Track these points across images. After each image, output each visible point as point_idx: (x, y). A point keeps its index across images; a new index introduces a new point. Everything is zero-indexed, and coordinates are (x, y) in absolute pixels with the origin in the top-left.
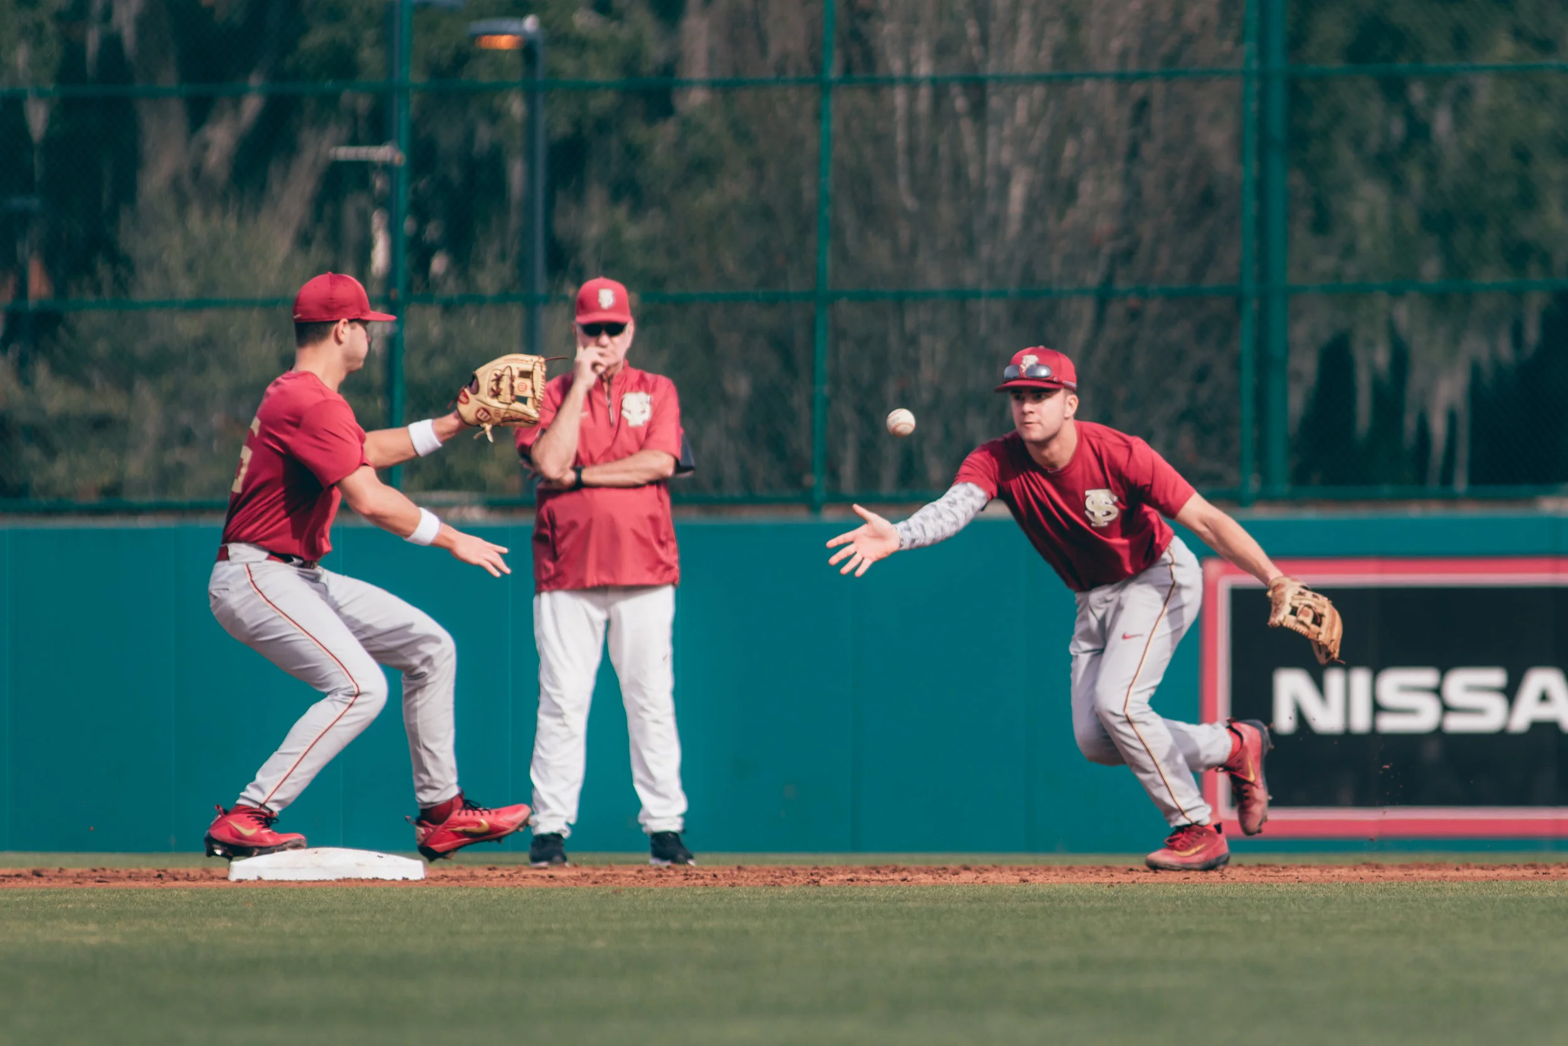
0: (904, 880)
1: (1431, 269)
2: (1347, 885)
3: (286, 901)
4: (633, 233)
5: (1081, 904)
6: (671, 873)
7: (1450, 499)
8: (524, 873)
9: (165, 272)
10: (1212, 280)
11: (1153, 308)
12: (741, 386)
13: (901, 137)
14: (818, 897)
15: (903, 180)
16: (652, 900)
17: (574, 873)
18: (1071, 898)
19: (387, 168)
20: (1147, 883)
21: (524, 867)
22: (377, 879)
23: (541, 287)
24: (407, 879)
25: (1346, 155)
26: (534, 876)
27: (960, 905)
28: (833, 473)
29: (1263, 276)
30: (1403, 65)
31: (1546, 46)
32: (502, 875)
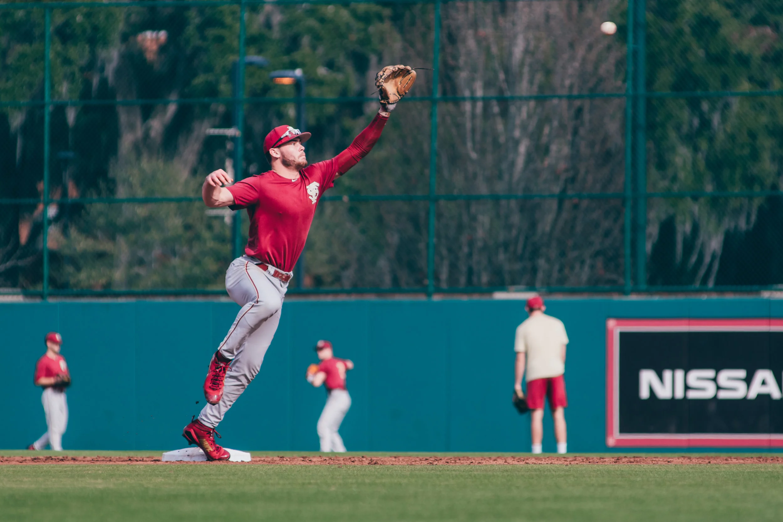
0: (471, 463)
1: (709, 188)
2: (675, 465)
3: (189, 470)
5: (554, 473)
8: (297, 459)
9: (131, 186)
10: (611, 190)
11: (585, 203)
12: (394, 239)
13: (468, 125)
14: (433, 470)
15: (469, 145)
16: (356, 470)
17: (320, 459)
18: (549, 470)
19: (233, 139)
24: (243, 461)
25: (673, 135)
26: (302, 460)
27: (498, 473)
28: (437, 278)
29: (635, 189)
30: (699, 92)
31: (764, 84)
32: (287, 460)
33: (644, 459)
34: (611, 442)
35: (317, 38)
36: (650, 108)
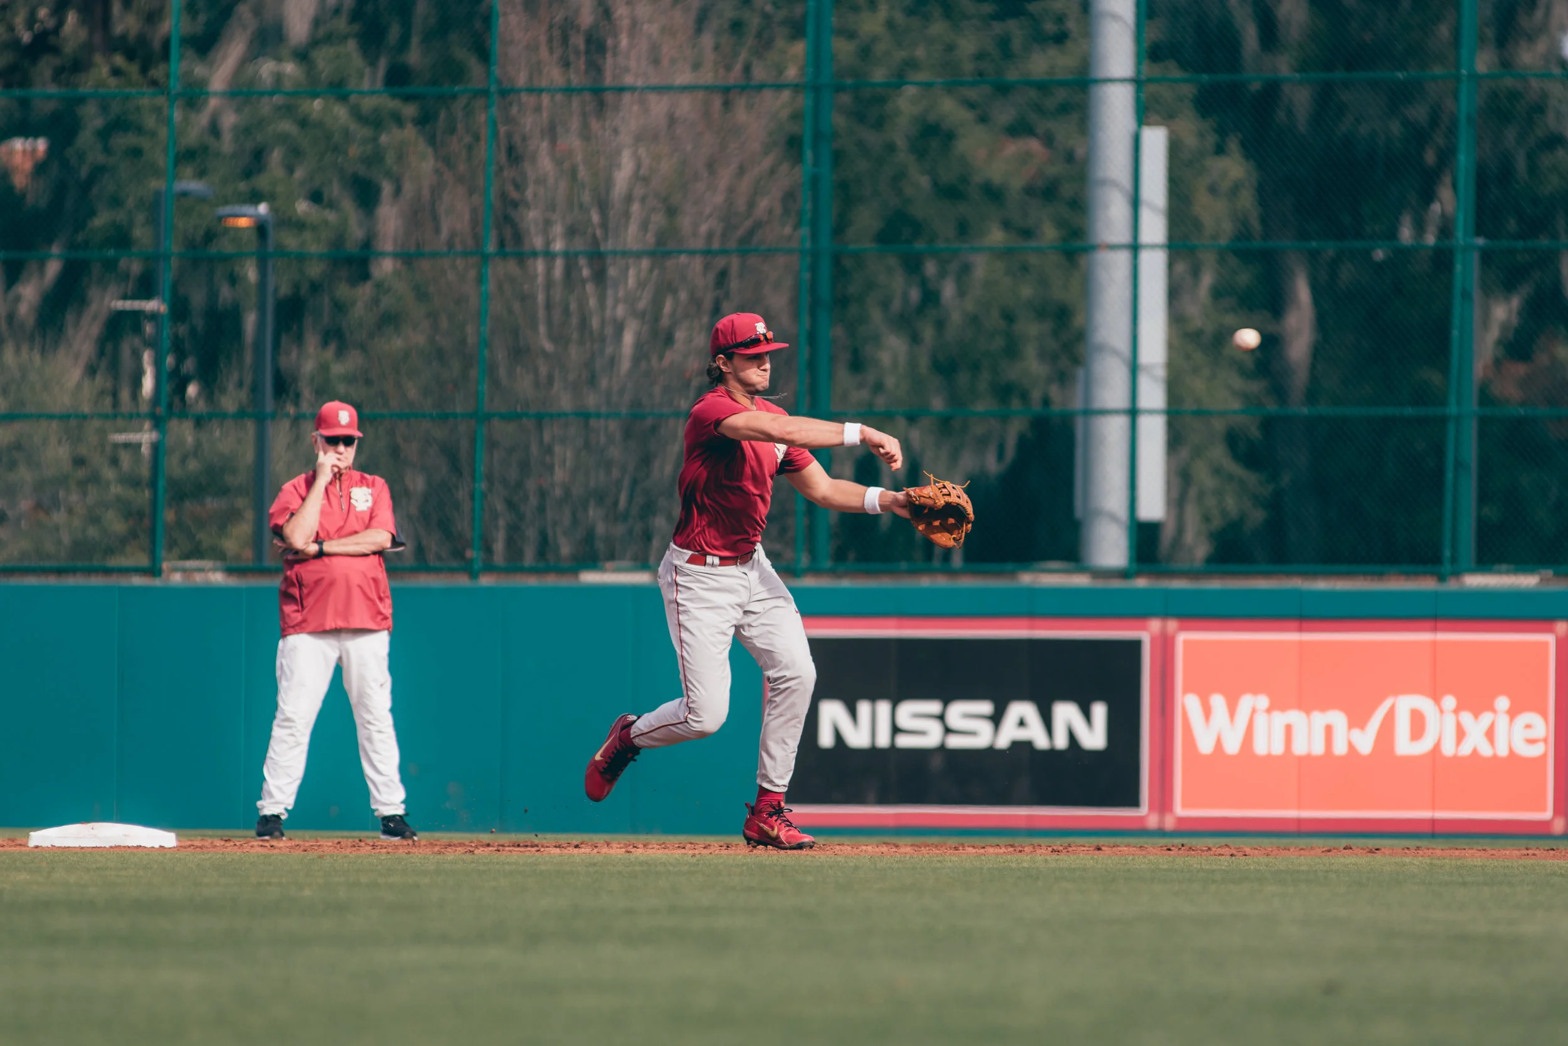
0: (538, 851)
1: (938, 404)
2: (871, 857)
3: (71, 861)
4: (337, 369)
5: (671, 869)
7: (952, 573)
8: (252, 844)
13: (541, 298)
14: (473, 862)
15: (542, 329)
16: (348, 863)
17: (289, 844)
18: (664, 864)
19: (153, 316)
22: (140, 846)
23: (269, 405)
24: (163, 847)
25: (876, 315)
27: (579, 868)
28: (488, 549)
29: (813, 404)
30: (919, 246)
31: (1027, 233)
32: (235, 845)
35: (294, 154)
36: (840, 270)
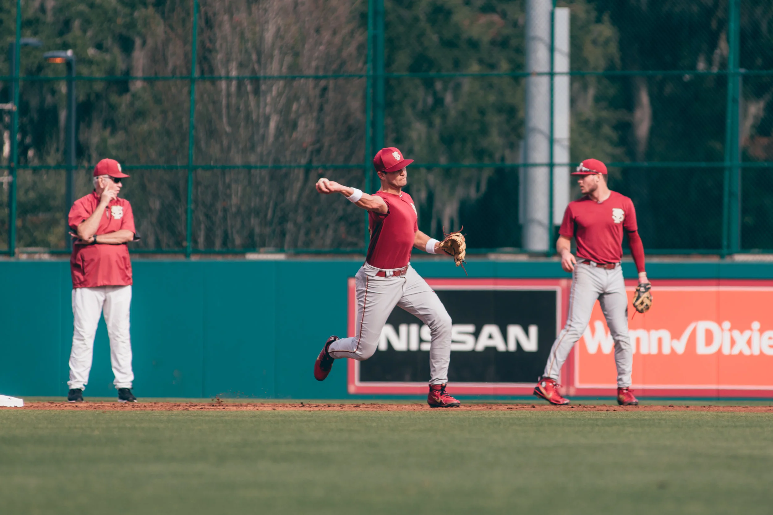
0: (224, 408)
1: (443, 160)
2: (408, 412)
4: (111, 141)
5: (297, 419)
6: (127, 405)
8: (66, 405)
10: (353, 162)
11: (329, 173)
12: (156, 205)
13: (224, 102)
14: (188, 415)
15: (225, 120)
16: (119, 416)
17: (86, 405)
18: (293, 416)
19: (9, 112)
20: (325, 410)
21: (66, 402)
22: (4, 406)
23: (74, 162)
24: (16, 406)
25: (409, 112)
26: (70, 406)
27: (247, 418)
28: (195, 242)
30: (432, 73)
31: (492, 66)
32: (56, 405)
33: (381, 405)
34: (352, 389)
35: (87, 23)
36: (389, 87)
